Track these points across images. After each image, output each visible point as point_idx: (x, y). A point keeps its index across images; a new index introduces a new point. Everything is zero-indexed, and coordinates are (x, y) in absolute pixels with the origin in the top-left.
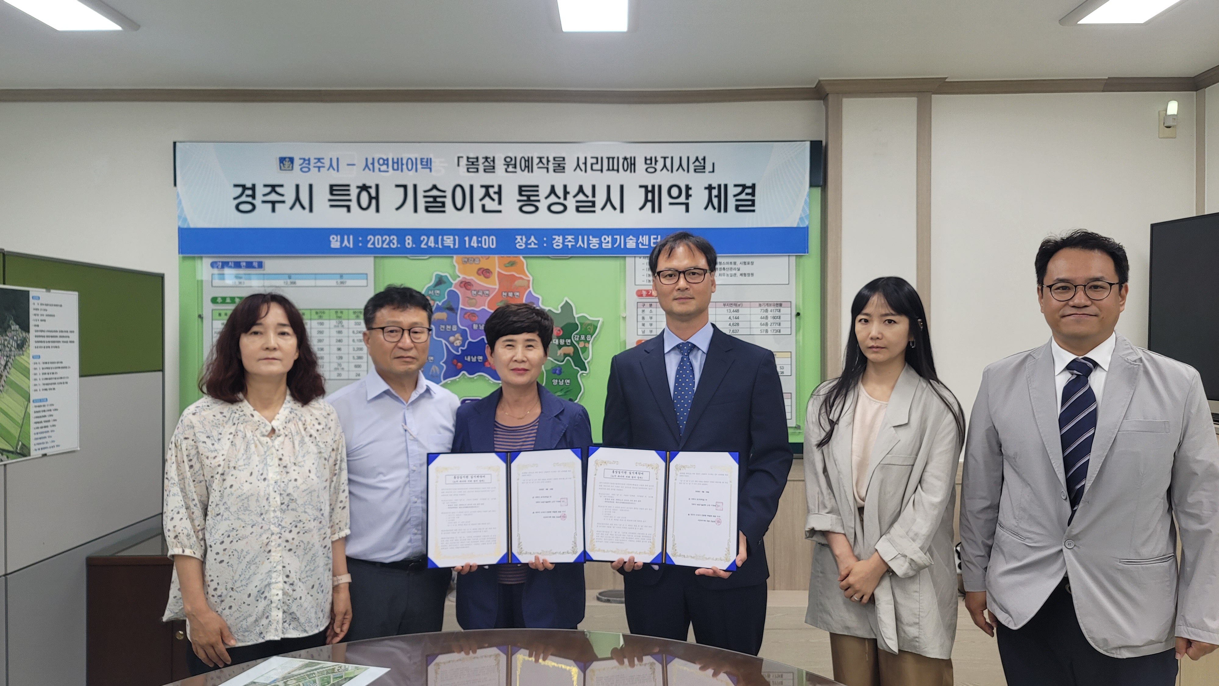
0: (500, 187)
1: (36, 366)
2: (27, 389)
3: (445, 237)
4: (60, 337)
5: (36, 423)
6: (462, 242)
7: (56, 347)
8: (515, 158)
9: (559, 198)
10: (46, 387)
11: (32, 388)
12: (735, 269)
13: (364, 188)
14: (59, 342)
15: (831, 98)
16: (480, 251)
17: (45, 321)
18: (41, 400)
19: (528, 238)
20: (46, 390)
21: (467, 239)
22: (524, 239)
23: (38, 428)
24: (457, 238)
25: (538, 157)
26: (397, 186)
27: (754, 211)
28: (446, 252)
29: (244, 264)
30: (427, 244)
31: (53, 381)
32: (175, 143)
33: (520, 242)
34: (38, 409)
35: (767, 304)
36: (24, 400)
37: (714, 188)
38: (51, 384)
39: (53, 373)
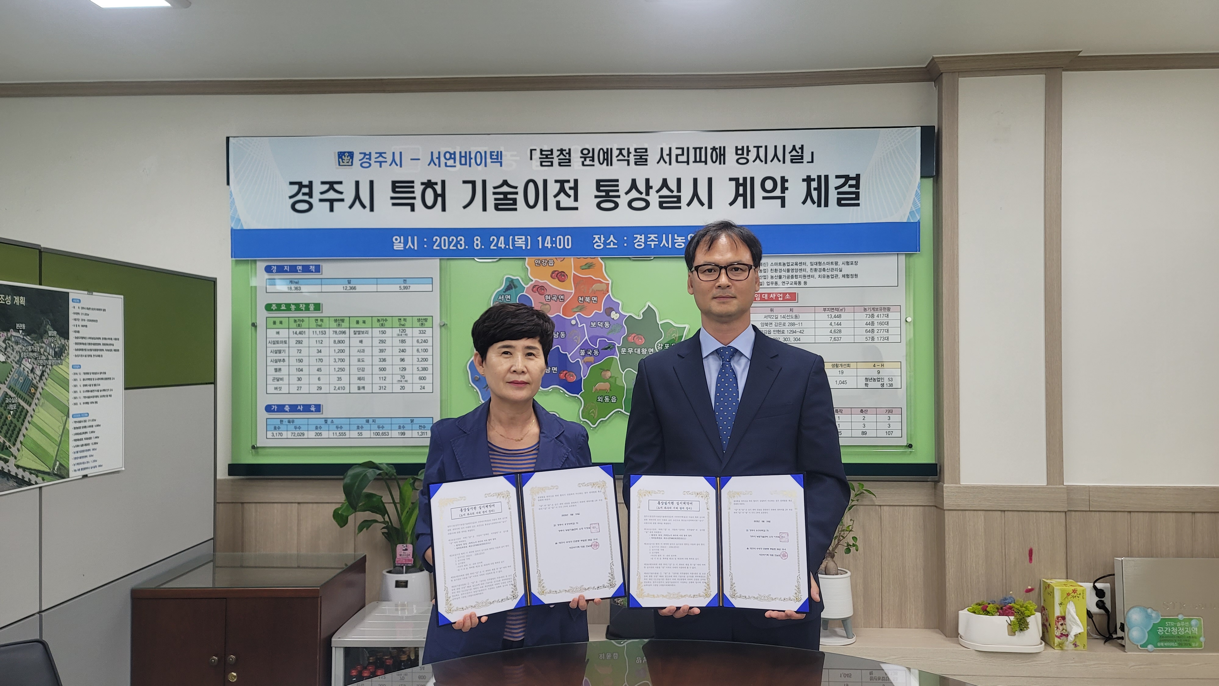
0: (576, 181)
1: (76, 377)
2: (67, 404)
3: (516, 237)
4: (104, 344)
5: (76, 440)
6: (535, 242)
7: (99, 356)
8: (593, 150)
9: (641, 193)
10: (87, 400)
11: (72, 401)
12: (836, 270)
13: (429, 184)
14: (102, 350)
15: (945, 78)
16: (554, 252)
17: (86, 326)
18: (81, 415)
19: (608, 238)
20: (87, 403)
21: (540, 239)
22: (603, 239)
23: (78, 446)
24: (529, 237)
25: (617, 149)
26: (465, 182)
27: (858, 205)
28: (517, 254)
29: (300, 268)
30: (496, 245)
31: (95, 394)
32: (228, 138)
33: (598, 242)
34: (78, 425)
35: (873, 309)
36: (63, 415)
37: (814, 180)
38: (93, 397)
39: (95, 385)
